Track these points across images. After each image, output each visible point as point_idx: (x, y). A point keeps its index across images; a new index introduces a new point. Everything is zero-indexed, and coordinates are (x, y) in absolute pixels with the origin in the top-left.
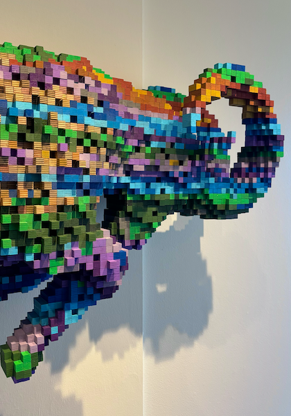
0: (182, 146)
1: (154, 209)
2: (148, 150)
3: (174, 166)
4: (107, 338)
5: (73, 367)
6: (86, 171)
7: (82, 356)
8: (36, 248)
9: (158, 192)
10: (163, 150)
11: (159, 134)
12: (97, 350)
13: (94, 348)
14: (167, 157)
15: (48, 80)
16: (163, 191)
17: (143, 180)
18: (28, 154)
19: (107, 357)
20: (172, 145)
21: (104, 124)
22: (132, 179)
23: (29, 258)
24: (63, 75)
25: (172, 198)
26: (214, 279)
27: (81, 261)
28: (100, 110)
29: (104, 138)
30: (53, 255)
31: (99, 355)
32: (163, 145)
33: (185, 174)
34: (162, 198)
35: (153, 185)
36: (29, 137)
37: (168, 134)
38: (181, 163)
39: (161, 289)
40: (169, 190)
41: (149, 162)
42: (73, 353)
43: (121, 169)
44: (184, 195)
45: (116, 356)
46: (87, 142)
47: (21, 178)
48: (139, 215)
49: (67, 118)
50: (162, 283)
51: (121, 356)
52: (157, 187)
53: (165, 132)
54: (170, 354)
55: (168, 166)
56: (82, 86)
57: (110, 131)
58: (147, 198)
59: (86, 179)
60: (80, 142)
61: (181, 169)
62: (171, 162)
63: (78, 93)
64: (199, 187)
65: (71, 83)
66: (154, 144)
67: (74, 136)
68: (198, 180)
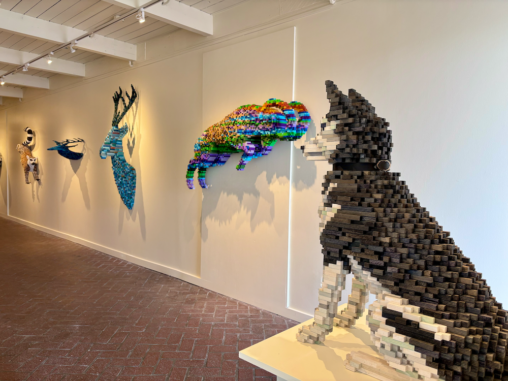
1: (267, 138)
2: (262, 123)
4: (280, 178)
6: (243, 129)
8: (235, 144)
9: (266, 134)
10: (266, 123)
12: (278, 181)
17: (263, 131)
18: (234, 127)
19: (280, 184)
20: (268, 121)
21: (249, 119)
22: (260, 131)
23: (234, 146)
28: (249, 116)
31: (278, 183)
32: (266, 121)
33: (271, 128)
36: (234, 124)
39: (298, 167)
41: (263, 126)
42: (272, 180)
44: (272, 134)
47: (233, 132)
48: (264, 140)
51: (284, 184)
52: (266, 132)
54: (300, 190)
55: (267, 127)
60: (242, 124)
61: (270, 127)
62: (268, 125)
64: (275, 132)
65: (243, 112)
66: (264, 122)
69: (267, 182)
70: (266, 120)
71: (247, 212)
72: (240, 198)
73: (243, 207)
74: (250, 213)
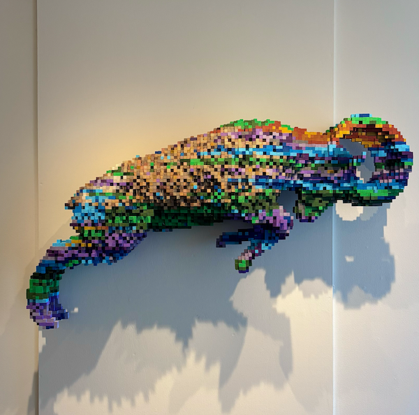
0: (336, 162)
1: (320, 199)
2: (313, 165)
3: (331, 174)
4: (306, 283)
5: (284, 297)
6: (271, 177)
7: (290, 291)
8: (246, 211)
9: (321, 189)
10: (323, 165)
11: (320, 156)
12: (300, 289)
13: (297, 288)
14: (326, 169)
15: (254, 137)
16: (325, 188)
17: (311, 182)
18: (243, 170)
19: (306, 295)
20: (329, 162)
21: (282, 154)
22: (304, 181)
23: (243, 215)
24: (261, 133)
25: (331, 192)
26: (396, 258)
27: (267, 219)
28: (281, 147)
29: (281, 161)
30: (254, 214)
31: (301, 293)
32: (323, 162)
33: (339, 178)
34: (324, 192)
35: (317, 185)
36: (243, 163)
37: (327, 156)
38: (336, 172)
40: (329, 188)
41: (313, 172)
42: (284, 288)
43: (296, 177)
44: (339, 191)
45: (313, 296)
46: (271, 164)
47: (240, 181)
48: (310, 202)
49: (262, 153)
50: (350, 255)
51: (317, 297)
52: (321, 187)
53: (324, 154)
54: (357, 305)
55: (326, 174)
56: (271, 137)
57: (285, 157)
58: (314, 192)
59: (271, 181)
60: (268, 164)
62: (329, 171)
63: (268, 141)
64: (349, 186)
65: (265, 137)
66: (317, 162)
67: (265, 161)
68: (348, 181)
69: (268, 293)
70: (323, 158)
71: (208, 366)
72: (184, 336)
73: (192, 357)
74: (216, 370)
